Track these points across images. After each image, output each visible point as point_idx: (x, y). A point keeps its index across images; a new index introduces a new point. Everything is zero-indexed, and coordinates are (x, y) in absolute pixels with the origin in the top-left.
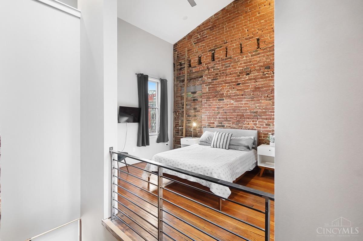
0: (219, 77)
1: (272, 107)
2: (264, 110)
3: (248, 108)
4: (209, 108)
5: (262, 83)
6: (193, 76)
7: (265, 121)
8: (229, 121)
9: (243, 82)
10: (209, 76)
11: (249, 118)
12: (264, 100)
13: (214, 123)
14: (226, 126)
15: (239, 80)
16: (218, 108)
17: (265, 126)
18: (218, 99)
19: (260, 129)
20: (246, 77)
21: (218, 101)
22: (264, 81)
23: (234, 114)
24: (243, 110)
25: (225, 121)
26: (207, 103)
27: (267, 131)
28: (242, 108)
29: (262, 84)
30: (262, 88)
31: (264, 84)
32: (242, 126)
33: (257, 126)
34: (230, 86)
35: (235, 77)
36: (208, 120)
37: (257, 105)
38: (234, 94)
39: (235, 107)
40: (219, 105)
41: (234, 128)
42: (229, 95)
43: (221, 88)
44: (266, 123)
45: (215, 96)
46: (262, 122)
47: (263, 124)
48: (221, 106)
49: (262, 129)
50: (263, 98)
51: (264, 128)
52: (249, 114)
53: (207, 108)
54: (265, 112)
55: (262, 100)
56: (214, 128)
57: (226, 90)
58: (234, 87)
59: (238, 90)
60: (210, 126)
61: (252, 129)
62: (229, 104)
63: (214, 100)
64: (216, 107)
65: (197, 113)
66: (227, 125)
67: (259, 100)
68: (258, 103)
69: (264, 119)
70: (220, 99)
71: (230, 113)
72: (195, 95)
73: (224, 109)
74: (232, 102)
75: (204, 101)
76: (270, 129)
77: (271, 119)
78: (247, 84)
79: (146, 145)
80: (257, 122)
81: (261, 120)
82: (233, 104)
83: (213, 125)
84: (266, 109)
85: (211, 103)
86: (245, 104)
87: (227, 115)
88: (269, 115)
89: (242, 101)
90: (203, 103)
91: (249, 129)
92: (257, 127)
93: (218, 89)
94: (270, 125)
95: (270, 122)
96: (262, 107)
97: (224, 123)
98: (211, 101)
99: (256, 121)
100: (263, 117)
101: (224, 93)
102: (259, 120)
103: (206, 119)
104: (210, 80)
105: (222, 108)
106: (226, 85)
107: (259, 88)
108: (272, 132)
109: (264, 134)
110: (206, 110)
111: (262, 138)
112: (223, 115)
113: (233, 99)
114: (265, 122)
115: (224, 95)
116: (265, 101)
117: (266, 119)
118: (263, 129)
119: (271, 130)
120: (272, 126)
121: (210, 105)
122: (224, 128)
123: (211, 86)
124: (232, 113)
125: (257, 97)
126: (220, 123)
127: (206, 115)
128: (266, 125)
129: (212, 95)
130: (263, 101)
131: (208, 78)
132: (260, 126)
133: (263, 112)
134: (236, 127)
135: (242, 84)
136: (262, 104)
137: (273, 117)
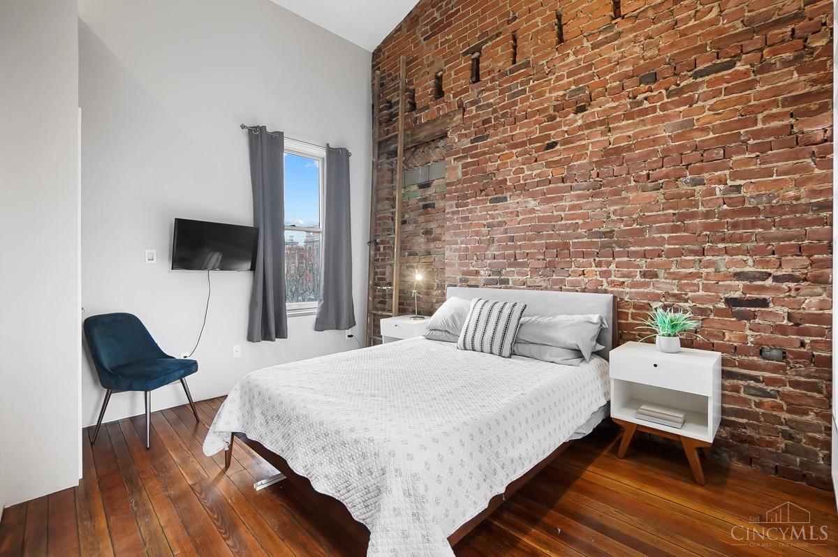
0: (492, 131)
1: (665, 212)
2: (635, 226)
3: (580, 222)
4: (464, 226)
5: (630, 133)
6: (422, 135)
7: (641, 262)
8: (523, 265)
9: (566, 136)
10: (463, 132)
11: (584, 255)
12: (636, 189)
13: (477, 273)
14: (514, 282)
15: (552, 133)
16: (489, 225)
17: (638, 278)
18: (489, 198)
19: (621, 289)
20: (576, 121)
21: (488, 204)
22: (636, 125)
23: (536, 242)
24: (567, 227)
25: (510, 265)
26: (457, 212)
27: (645, 295)
28: (563, 222)
29: (629, 137)
30: (629, 149)
31: (636, 136)
32: (562, 281)
33: (613, 278)
34: (526, 152)
35: (539, 124)
36: (461, 265)
37: (612, 208)
38: (538, 179)
39: (541, 219)
40: (493, 217)
41: (538, 287)
42: (522, 182)
43: (499, 162)
44: (644, 269)
45: (481, 191)
46: (628, 265)
47: (631, 272)
48: (500, 219)
49: (628, 290)
50: (633, 184)
51: (634, 285)
52: (585, 240)
53: (458, 227)
54: (642, 231)
55: (628, 190)
56: (477, 286)
57: (514, 169)
58: (536, 155)
59: (548, 165)
60: (466, 281)
61: (596, 291)
62: (524, 213)
63: (477, 202)
64: (483, 222)
65: (432, 245)
66: (516, 277)
67: (618, 193)
68: (615, 203)
69: (635, 254)
70: (495, 196)
71: (525, 240)
72: (429, 193)
73: (506, 229)
74: (532, 203)
75: (451, 206)
76: (658, 288)
77: (660, 256)
78: (578, 143)
79: (274, 336)
80: (613, 267)
81: (626, 259)
82: (533, 211)
83: (474, 280)
84: (643, 220)
85: (471, 211)
86: (572, 208)
87: (516, 247)
88: (653, 241)
89: (561, 199)
90: (448, 213)
91: (584, 291)
92: (612, 282)
93: (491, 167)
94: (656, 276)
95: (659, 266)
96: (630, 215)
97: (508, 273)
98: (470, 207)
99: (609, 264)
100: (632, 249)
101: (508, 178)
102: (617, 260)
103: (456, 261)
104: (466, 143)
105: (500, 224)
106: (514, 151)
107: (618, 151)
108: (663, 299)
109: (635, 307)
110: (456, 235)
111: (630, 321)
112: (506, 248)
113: (534, 196)
114: (638, 266)
115: (508, 183)
116: (640, 193)
117: (644, 255)
118: (633, 290)
119: (659, 295)
120: (663, 280)
121: (466, 219)
122: (506, 288)
123: (469, 160)
124: (530, 239)
125: (611, 181)
126: (494, 273)
127: (456, 250)
128: (644, 275)
129: (473, 187)
130: (632, 195)
131: (460, 136)
132: (622, 280)
133: (633, 233)
134: (544, 284)
135: (563, 144)
136: (630, 206)
137: (667, 246)
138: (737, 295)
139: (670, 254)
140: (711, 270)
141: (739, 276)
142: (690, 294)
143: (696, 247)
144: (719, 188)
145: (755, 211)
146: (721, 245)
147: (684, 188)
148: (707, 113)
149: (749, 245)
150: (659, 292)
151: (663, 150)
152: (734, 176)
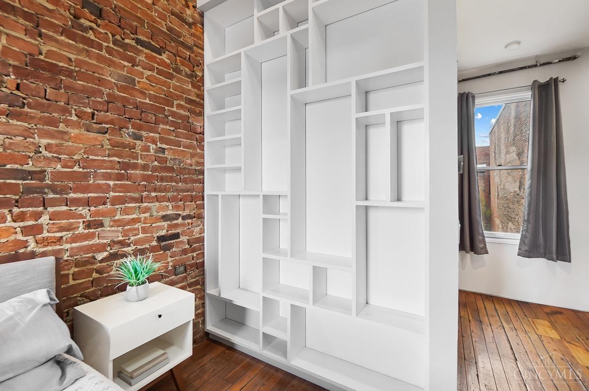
1: (111, 159)
2: (76, 168)
5: (73, 57)
7: (83, 210)
12: (77, 125)
17: (81, 230)
19: (58, 247)
22: (80, 51)
27: (89, 249)
29: (70, 60)
30: (69, 74)
31: (79, 63)
33: (45, 234)
37: (44, 142)
44: (88, 218)
46: (68, 215)
47: (71, 224)
49: (67, 246)
50: (74, 118)
51: (74, 239)
54: (86, 176)
55: (68, 123)
67: (54, 123)
68: (47, 135)
69: (76, 202)
76: (104, 238)
77: (105, 204)
80: (44, 220)
81: (65, 208)
84: (86, 163)
88: (98, 188)
92: (45, 239)
94: (101, 225)
95: (104, 214)
96: (71, 154)
99: (38, 216)
100: (72, 195)
102: (50, 209)
107: (54, 69)
108: (109, 249)
109: (77, 264)
111: (72, 282)
114: (81, 216)
116: (83, 131)
117: (88, 203)
118: (74, 245)
119: (105, 244)
120: (109, 229)
125: (43, 105)
128: (88, 225)
130: (74, 132)
132: (59, 235)
133: (72, 176)
136: (70, 143)
137: (112, 194)
138: (163, 233)
139: (115, 201)
140: (147, 215)
141: (165, 218)
142: (132, 238)
143: (136, 195)
144: (153, 146)
145: (171, 169)
146: (153, 194)
147: (128, 140)
148: (144, 80)
149: (170, 194)
150: (105, 241)
151: (109, 95)
152: (162, 140)
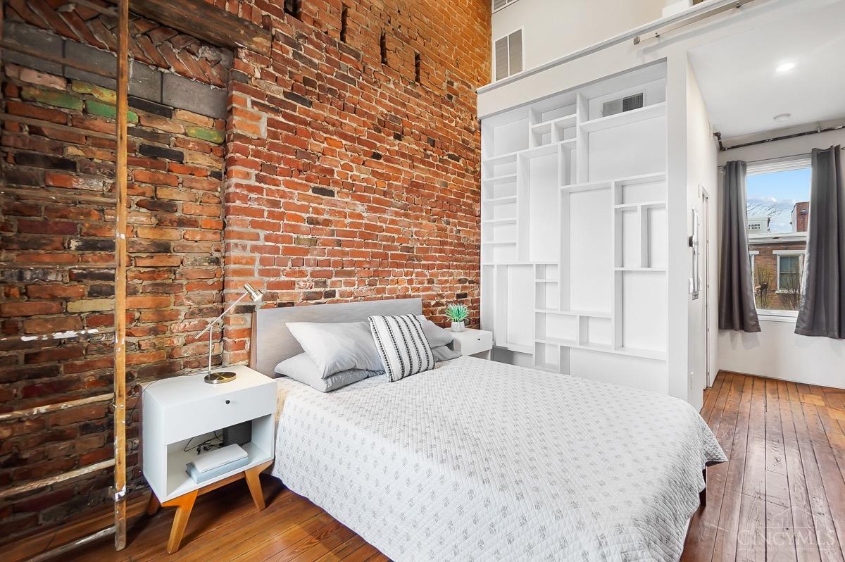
0: (314, 99)
1: (437, 239)
2: (425, 245)
3: (396, 236)
4: (271, 214)
5: (424, 176)
7: (426, 272)
8: (350, 274)
9: (388, 154)
10: (271, 70)
11: (398, 266)
12: (425, 218)
13: (291, 285)
14: (341, 295)
15: (378, 144)
16: (311, 221)
17: (426, 285)
18: (313, 185)
19: (418, 294)
20: (395, 145)
21: (310, 193)
22: (427, 171)
23: (363, 249)
24: (388, 239)
25: (337, 274)
26: (260, 190)
27: (429, 297)
28: (384, 234)
29: (423, 178)
30: (423, 187)
31: (426, 179)
32: (383, 290)
33: (414, 285)
34: (355, 151)
35: (368, 129)
36: (262, 273)
37: (414, 230)
38: (365, 184)
39: (367, 226)
40: (316, 211)
41: (366, 299)
42: (350, 181)
43: (325, 145)
44: (428, 277)
45: (300, 171)
46: (422, 274)
47: (423, 280)
48: (326, 216)
49: (421, 294)
50: (424, 214)
51: (423, 290)
52: (399, 252)
53: (260, 213)
54: (428, 250)
55: (422, 217)
56: (292, 304)
57: (342, 162)
58: (365, 158)
59: (374, 173)
60: (274, 297)
61: (405, 297)
62: (352, 215)
63: (295, 186)
64: (303, 215)
65: (174, 234)
66: (344, 288)
67: (417, 218)
68: (416, 226)
69: (424, 267)
70: (321, 186)
71: (353, 246)
72: (165, 127)
73: (333, 230)
74: (360, 208)
75: (247, 176)
76: (434, 291)
77: (435, 268)
78: (396, 166)
80: (414, 276)
81: (420, 270)
82: (360, 216)
83: (289, 294)
84: (428, 242)
85: (284, 195)
86: (393, 222)
87: (344, 254)
88: (432, 258)
89: (384, 211)
90: (238, 186)
91: (398, 297)
92: (414, 288)
93: (316, 146)
94: (433, 282)
95: (434, 275)
96: (423, 237)
97: (334, 284)
98: (282, 188)
99: (412, 274)
100: (423, 262)
101: (336, 169)
102: (416, 270)
103: (257, 267)
104: (277, 91)
105: (326, 223)
106: (344, 142)
107: (417, 185)
108: (436, 299)
110: (254, 225)
112: (332, 253)
113: (362, 199)
114: (426, 276)
115: (335, 176)
116: (427, 222)
117: (428, 267)
118: (423, 293)
119: (434, 295)
120: (436, 285)
121: (275, 204)
122: (333, 302)
123: (281, 119)
124: (358, 246)
125: (414, 208)
126: (317, 284)
127: (254, 249)
128: (429, 282)
129: (288, 162)
130: (424, 222)
131: (265, 75)
132: (418, 286)
133: (423, 250)
134: (370, 295)
135: (385, 160)
136: (423, 230)
137: (438, 262)
138: (459, 292)
139: (440, 267)
140: (452, 278)
141: (460, 281)
142: (446, 293)
143: (447, 264)
144: (455, 229)
145: (462, 245)
146: (455, 263)
147: (444, 225)
148: (452, 182)
149: (462, 264)
150: (434, 293)
151: (437, 196)
152: (460, 224)
